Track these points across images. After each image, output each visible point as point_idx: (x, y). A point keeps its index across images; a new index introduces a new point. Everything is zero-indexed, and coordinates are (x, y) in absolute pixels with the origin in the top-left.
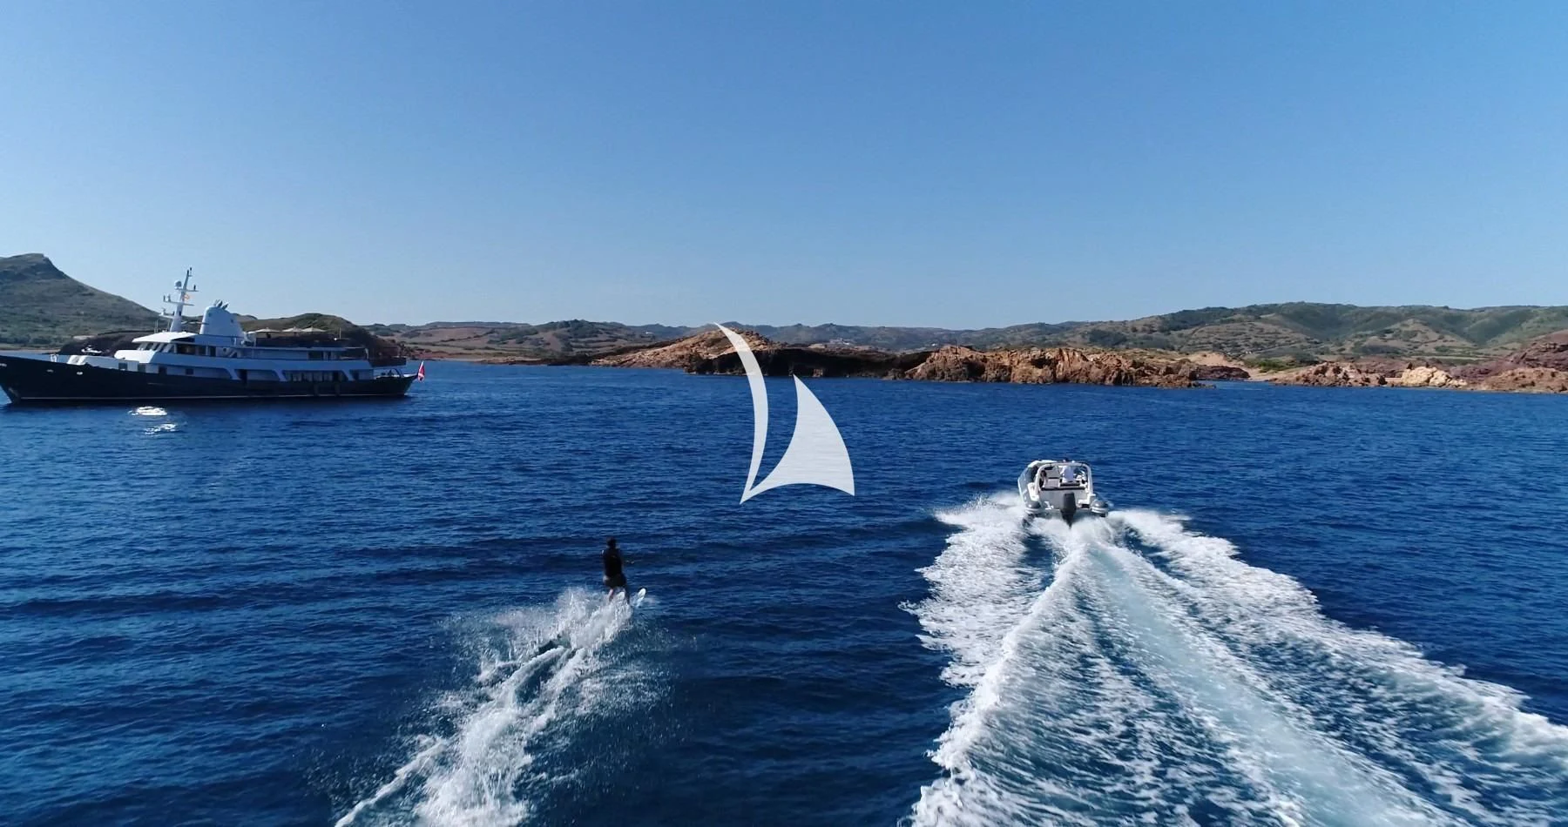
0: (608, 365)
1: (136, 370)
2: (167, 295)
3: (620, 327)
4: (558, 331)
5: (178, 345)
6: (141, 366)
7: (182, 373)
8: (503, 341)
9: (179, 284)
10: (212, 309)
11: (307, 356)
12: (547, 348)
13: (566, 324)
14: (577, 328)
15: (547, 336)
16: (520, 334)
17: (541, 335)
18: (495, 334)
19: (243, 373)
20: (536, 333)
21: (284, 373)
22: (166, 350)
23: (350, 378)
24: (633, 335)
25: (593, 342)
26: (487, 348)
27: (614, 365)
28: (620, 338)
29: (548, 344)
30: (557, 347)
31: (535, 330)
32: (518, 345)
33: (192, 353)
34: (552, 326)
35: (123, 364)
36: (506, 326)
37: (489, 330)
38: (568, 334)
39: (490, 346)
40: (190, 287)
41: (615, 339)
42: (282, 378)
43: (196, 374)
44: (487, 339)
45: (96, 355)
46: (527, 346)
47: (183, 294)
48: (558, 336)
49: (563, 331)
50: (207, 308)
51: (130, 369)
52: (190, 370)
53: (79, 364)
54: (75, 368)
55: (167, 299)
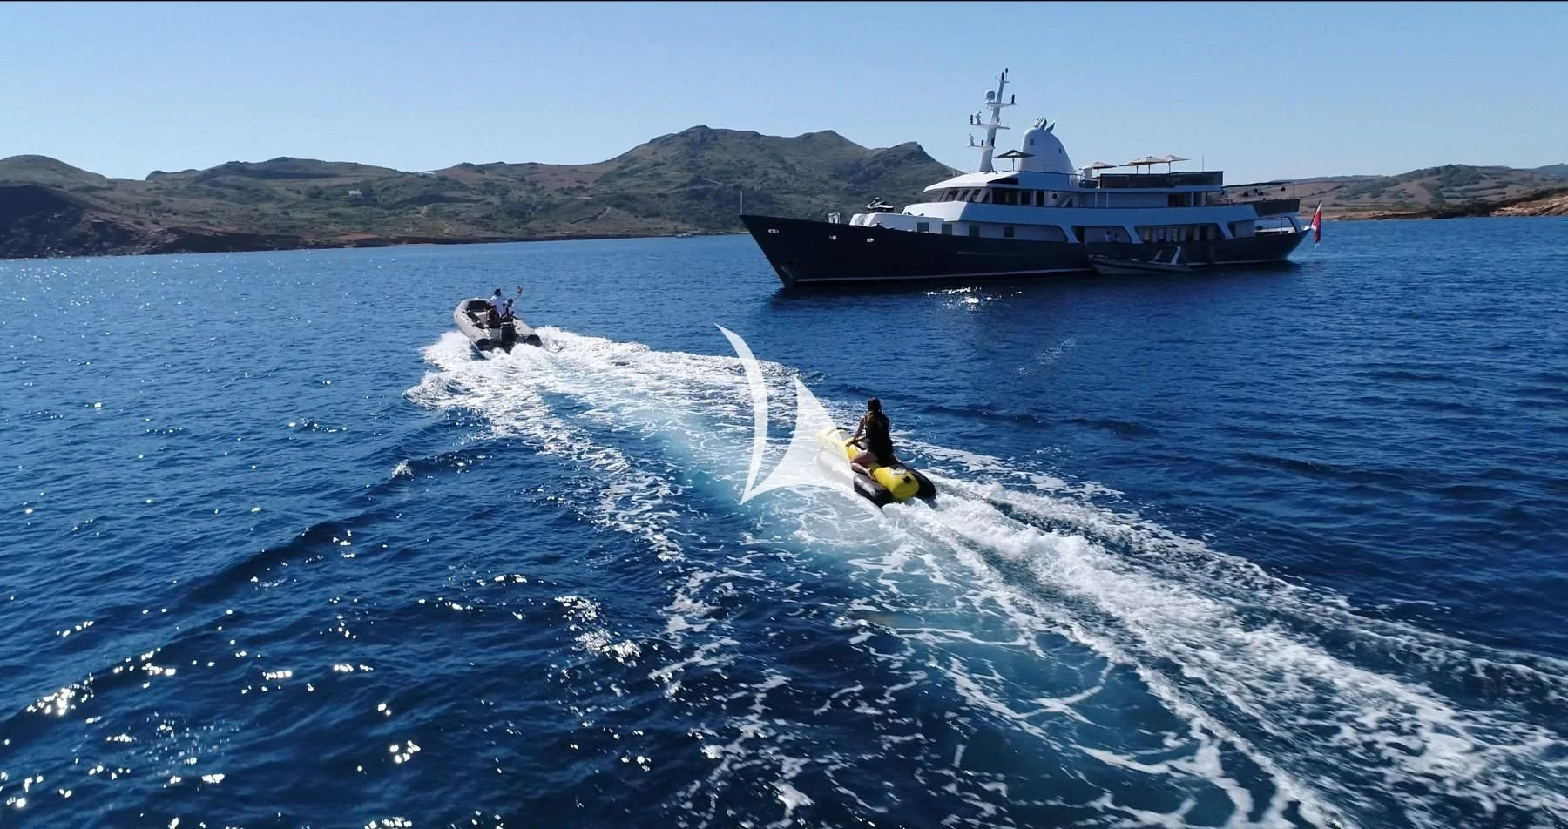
0: (1524, 215)
1: (940, 232)
2: (975, 115)
3: (1507, 171)
4: (1426, 180)
5: (995, 190)
6: (947, 226)
7: (998, 234)
8: (1355, 195)
9: (991, 95)
10: (1032, 133)
11: (1165, 201)
12: (1410, 200)
13: (1437, 171)
14: (1451, 175)
15: (1412, 187)
16: (1376, 186)
17: (1402, 185)
18: (1345, 189)
19: (1080, 231)
20: (1397, 184)
21: (1137, 228)
22: (979, 199)
23: (1228, 235)
24: (1531, 179)
25: (1473, 190)
26: (1335, 205)
27: (1532, 214)
28: (1511, 183)
29: (1412, 196)
30: (1425, 199)
31: (1395, 181)
32: (1374, 200)
33: (1013, 202)
34: (1418, 174)
35: (923, 224)
36: (1357, 180)
37: (1335, 185)
38: (1438, 183)
39: (1338, 202)
40: (1006, 99)
41: (1505, 185)
42: (1136, 240)
43: (1019, 236)
44: (1335, 193)
45: (888, 211)
46: (1384, 199)
47: (997, 112)
48: (1423, 185)
49: (1432, 180)
50: (1027, 132)
51: (932, 231)
52: (1009, 229)
53: (866, 224)
54: (861, 231)
55: (975, 121)
